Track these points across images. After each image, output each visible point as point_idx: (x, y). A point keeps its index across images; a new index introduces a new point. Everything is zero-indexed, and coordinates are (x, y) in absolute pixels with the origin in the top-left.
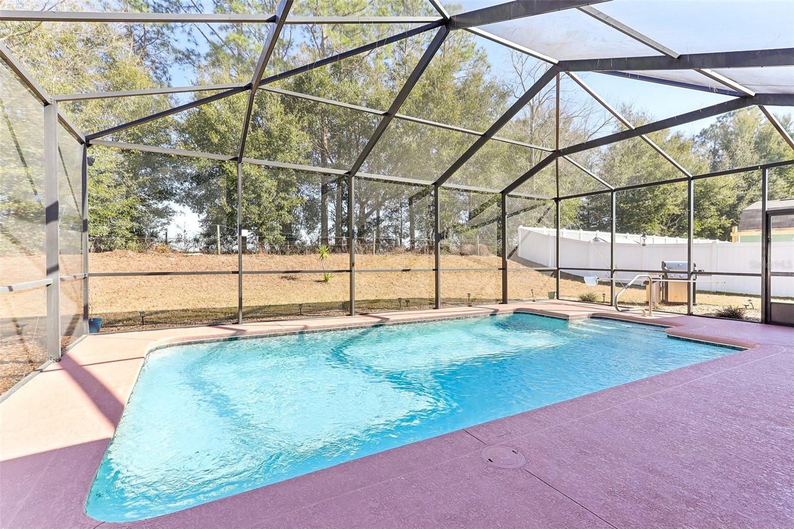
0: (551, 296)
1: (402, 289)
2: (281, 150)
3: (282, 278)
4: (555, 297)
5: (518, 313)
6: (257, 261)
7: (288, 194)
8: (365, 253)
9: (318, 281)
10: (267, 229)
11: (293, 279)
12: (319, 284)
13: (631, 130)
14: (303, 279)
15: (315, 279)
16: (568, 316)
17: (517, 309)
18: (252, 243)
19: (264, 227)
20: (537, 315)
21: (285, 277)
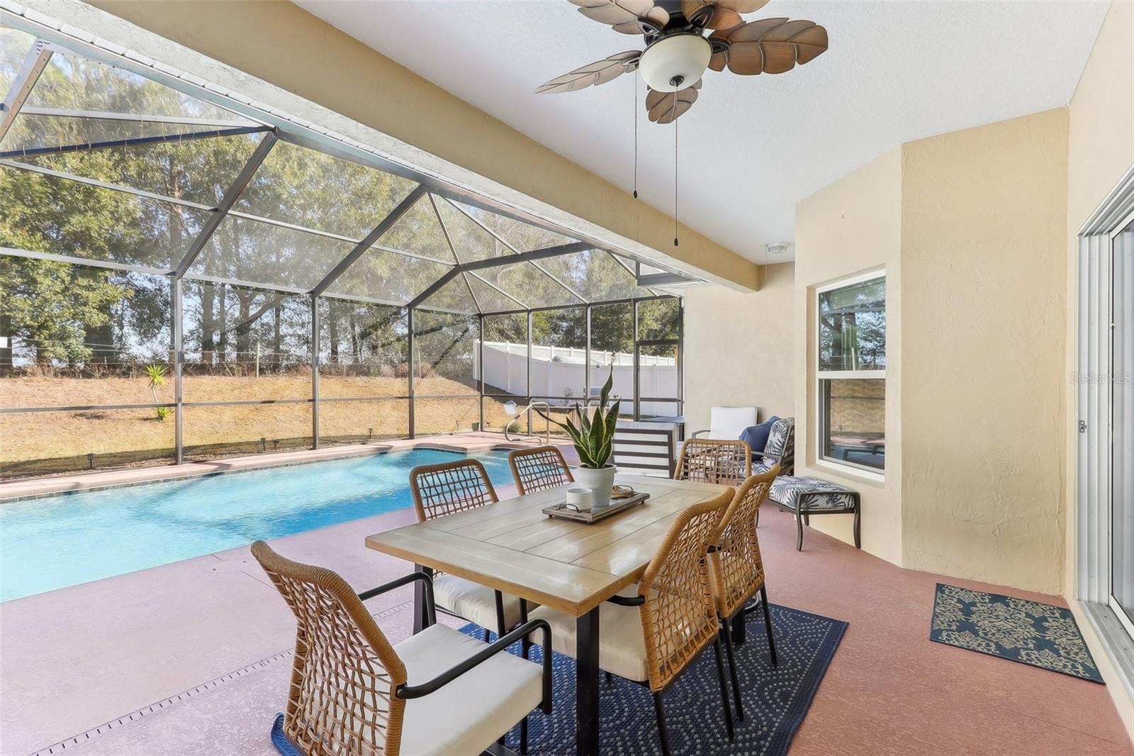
0: (475, 427)
1: (288, 426)
2: (79, 210)
3: (76, 415)
4: (479, 429)
5: (417, 449)
6: (27, 389)
7: (95, 280)
8: (244, 375)
9: (146, 419)
10: (51, 337)
11: (98, 417)
12: (147, 423)
13: (517, 254)
14: (115, 416)
15: (141, 416)
16: (466, 449)
17: (418, 445)
18: (24, 357)
19: (46, 332)
20: (438, 450)
21: (81, 415)
